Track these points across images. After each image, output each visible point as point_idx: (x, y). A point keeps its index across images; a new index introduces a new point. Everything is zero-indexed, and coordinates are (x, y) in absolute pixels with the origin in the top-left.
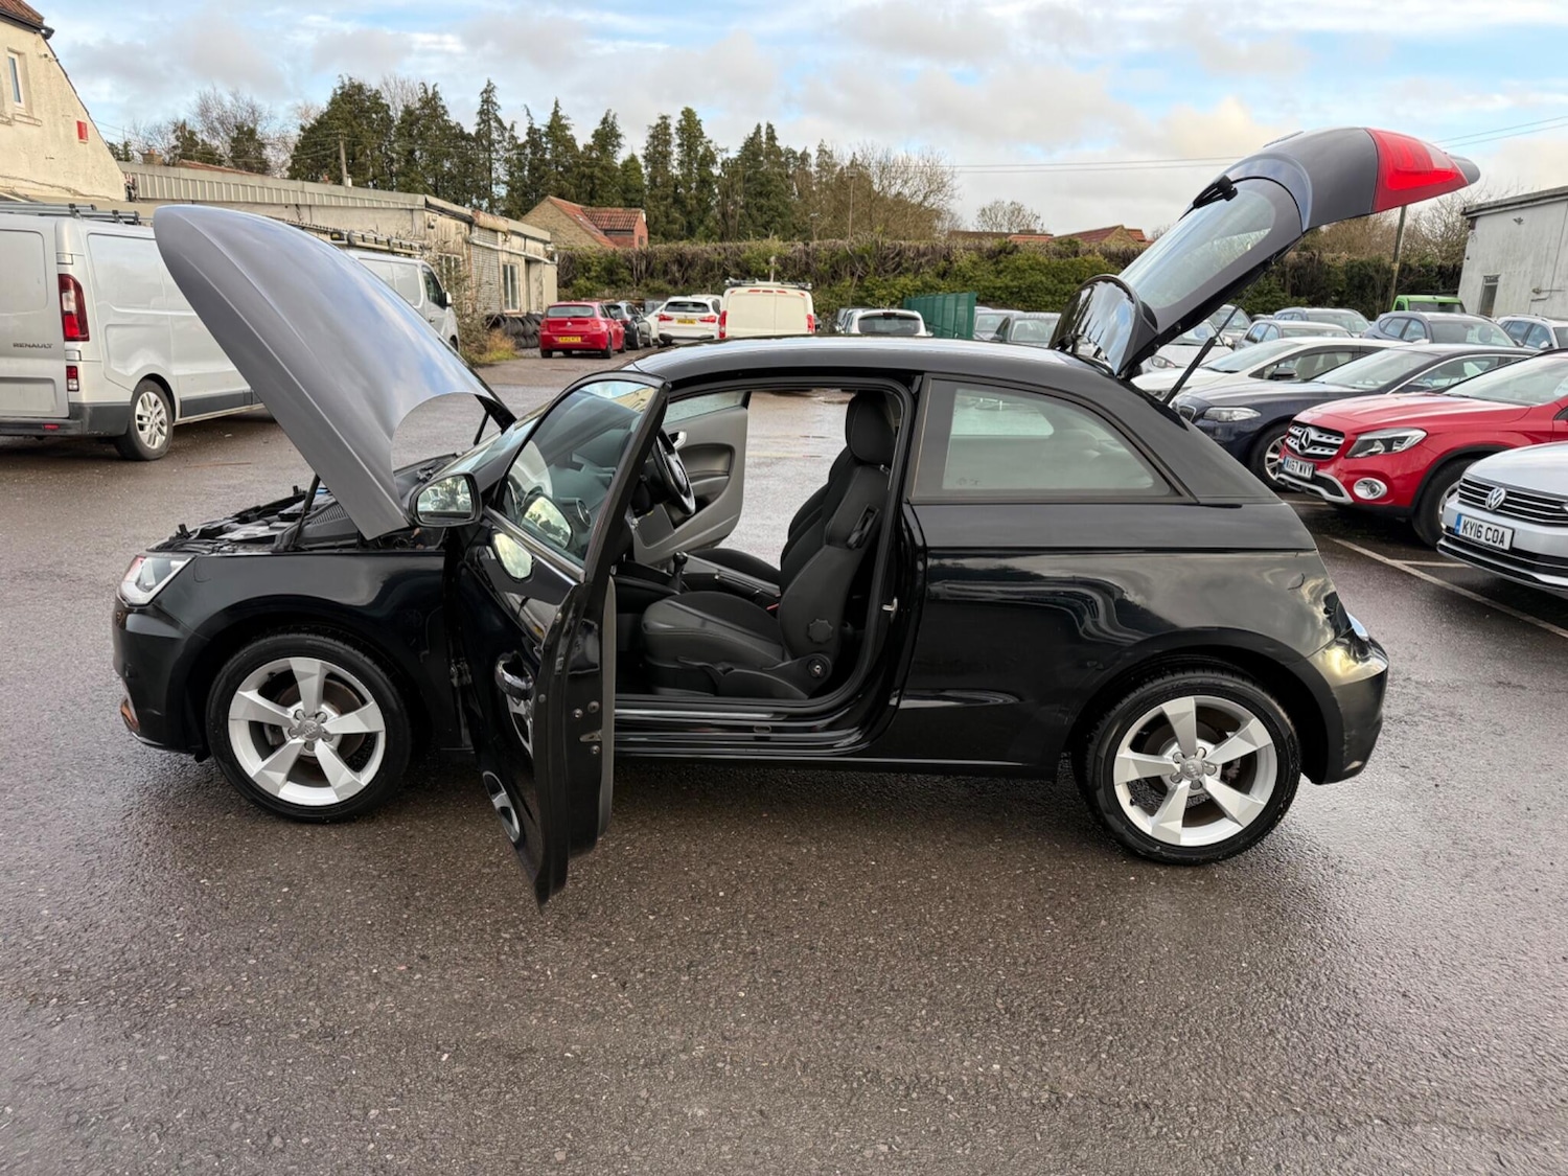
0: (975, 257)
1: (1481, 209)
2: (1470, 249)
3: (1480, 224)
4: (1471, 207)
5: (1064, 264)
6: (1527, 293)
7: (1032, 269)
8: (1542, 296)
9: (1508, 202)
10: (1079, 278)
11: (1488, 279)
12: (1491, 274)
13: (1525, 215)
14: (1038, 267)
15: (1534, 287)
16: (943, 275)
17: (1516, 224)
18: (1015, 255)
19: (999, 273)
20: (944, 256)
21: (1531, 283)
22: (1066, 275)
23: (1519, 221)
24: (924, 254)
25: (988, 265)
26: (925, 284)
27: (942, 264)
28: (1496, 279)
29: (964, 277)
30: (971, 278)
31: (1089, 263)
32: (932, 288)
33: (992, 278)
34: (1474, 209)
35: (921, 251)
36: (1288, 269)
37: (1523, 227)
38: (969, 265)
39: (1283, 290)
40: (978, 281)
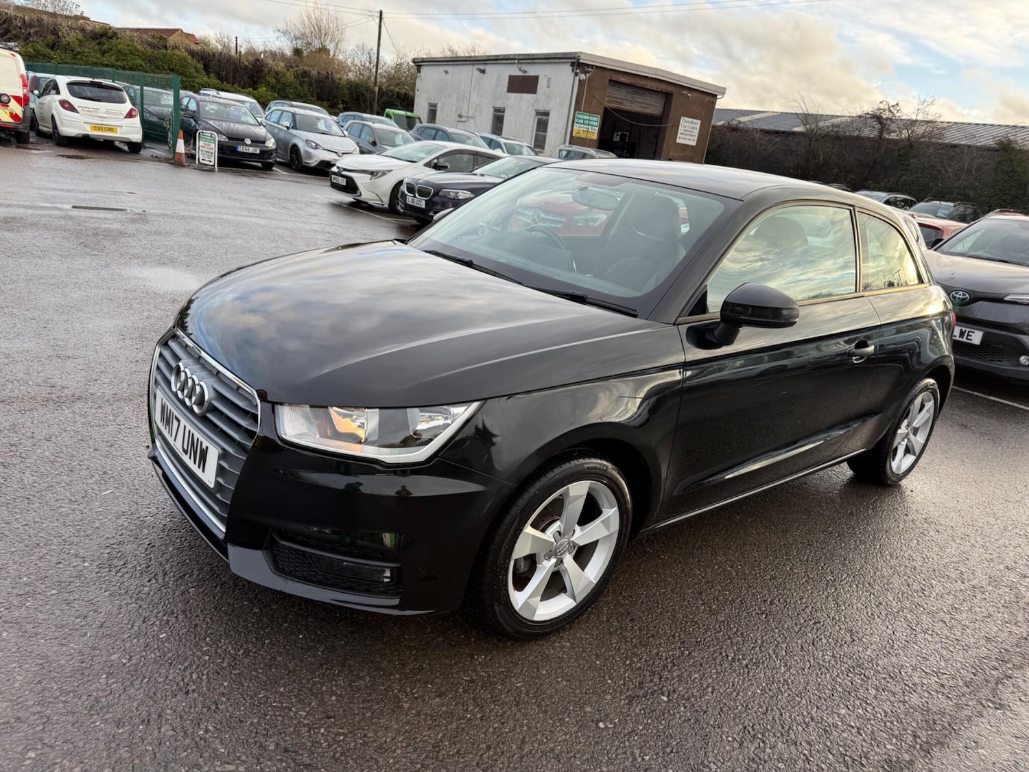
0: (80, 36)
1: (423, 60)
2: (419, 84)
3: (423, 70)
4: (417, 59)
5: (158, 54)
6: (454, 117)
7: (132, 53)
8: (464, 119)
9: (440, 60)
10: (171, 67)
11: (431, 105)
12: (432, 102)
13: (450, 69)
14: (137, 53)
15: (458, 113)
16: (53, 47)
17: (444, 73)
18: (114, 41)
19: (104, 53)
20: (52, 31)
21: (456, 111)
22: (160, 63)
23: (446, 72)
24: (31, 26)
25: (93, 44)
26: (38, 52)
27: (51, 37)
28: (435, 105)
29: (72, 51)
30: (79, 53)
31: (177, 56)
32: (44, 56)
33: (98, 55)
34: (420, 60)
35: (27, 22)
36: (314, 82)
37: (449, 77)
38: (77, 42)
39: (312, 96)
40: (87, 57)
